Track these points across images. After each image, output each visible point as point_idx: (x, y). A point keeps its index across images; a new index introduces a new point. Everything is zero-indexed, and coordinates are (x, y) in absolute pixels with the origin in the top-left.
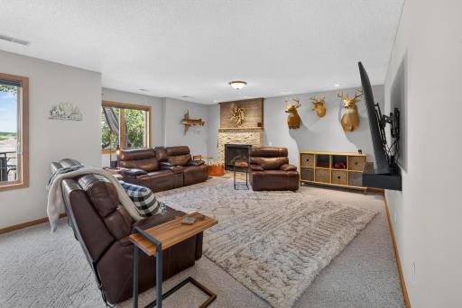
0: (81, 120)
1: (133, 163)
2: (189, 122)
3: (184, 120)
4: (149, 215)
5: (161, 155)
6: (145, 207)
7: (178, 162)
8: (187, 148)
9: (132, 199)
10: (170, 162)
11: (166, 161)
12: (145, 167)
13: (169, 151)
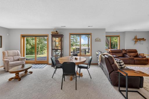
0: (101, 41)
1: (114, 54)
2: (137, 40)
3: (135, 39)
4: (122, 68)
5: (124, 52)
6: (121, 65)
7: (131, 55)
8: (136, 50)
9: (117, 62)
10: (127, 55)
11: (126, 54)
12: (118, 55)
13: (127, 51)
